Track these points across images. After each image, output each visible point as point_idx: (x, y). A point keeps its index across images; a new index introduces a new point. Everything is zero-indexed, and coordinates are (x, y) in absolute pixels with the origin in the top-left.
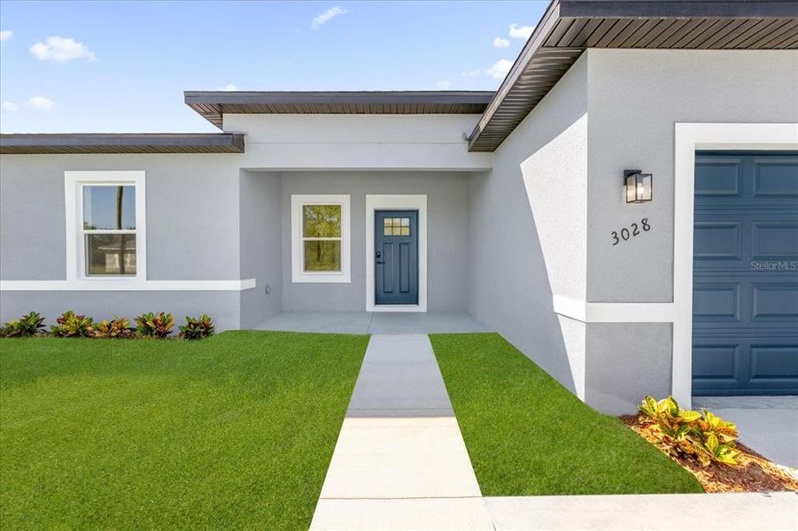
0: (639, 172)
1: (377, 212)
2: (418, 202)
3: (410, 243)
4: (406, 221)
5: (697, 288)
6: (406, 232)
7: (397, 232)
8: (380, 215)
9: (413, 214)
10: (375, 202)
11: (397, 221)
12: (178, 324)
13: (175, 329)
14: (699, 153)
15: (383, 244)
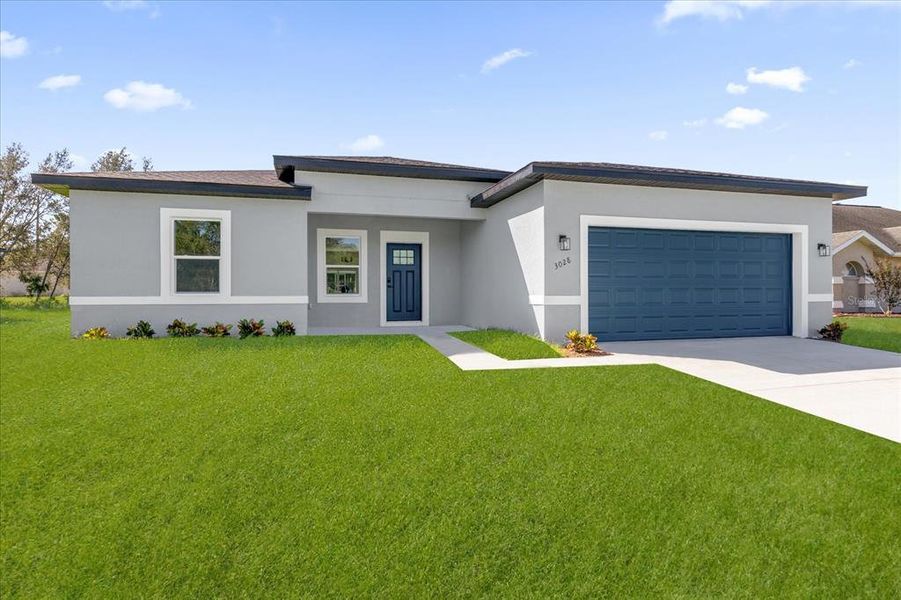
0: (565, 237)
1: (388, 244)
2: (422, 237)
3: (416, 271)
4: (411, 253)
5: (590, 291)
6: (411, 261)
7: (404, 261)
8: (391, 247)
9: (417, 248)
10: (388, 236)
11: (403, 253)
12: (269, 325)
13: (267, 329)
14: (590, 227)
15: (394, 272)
